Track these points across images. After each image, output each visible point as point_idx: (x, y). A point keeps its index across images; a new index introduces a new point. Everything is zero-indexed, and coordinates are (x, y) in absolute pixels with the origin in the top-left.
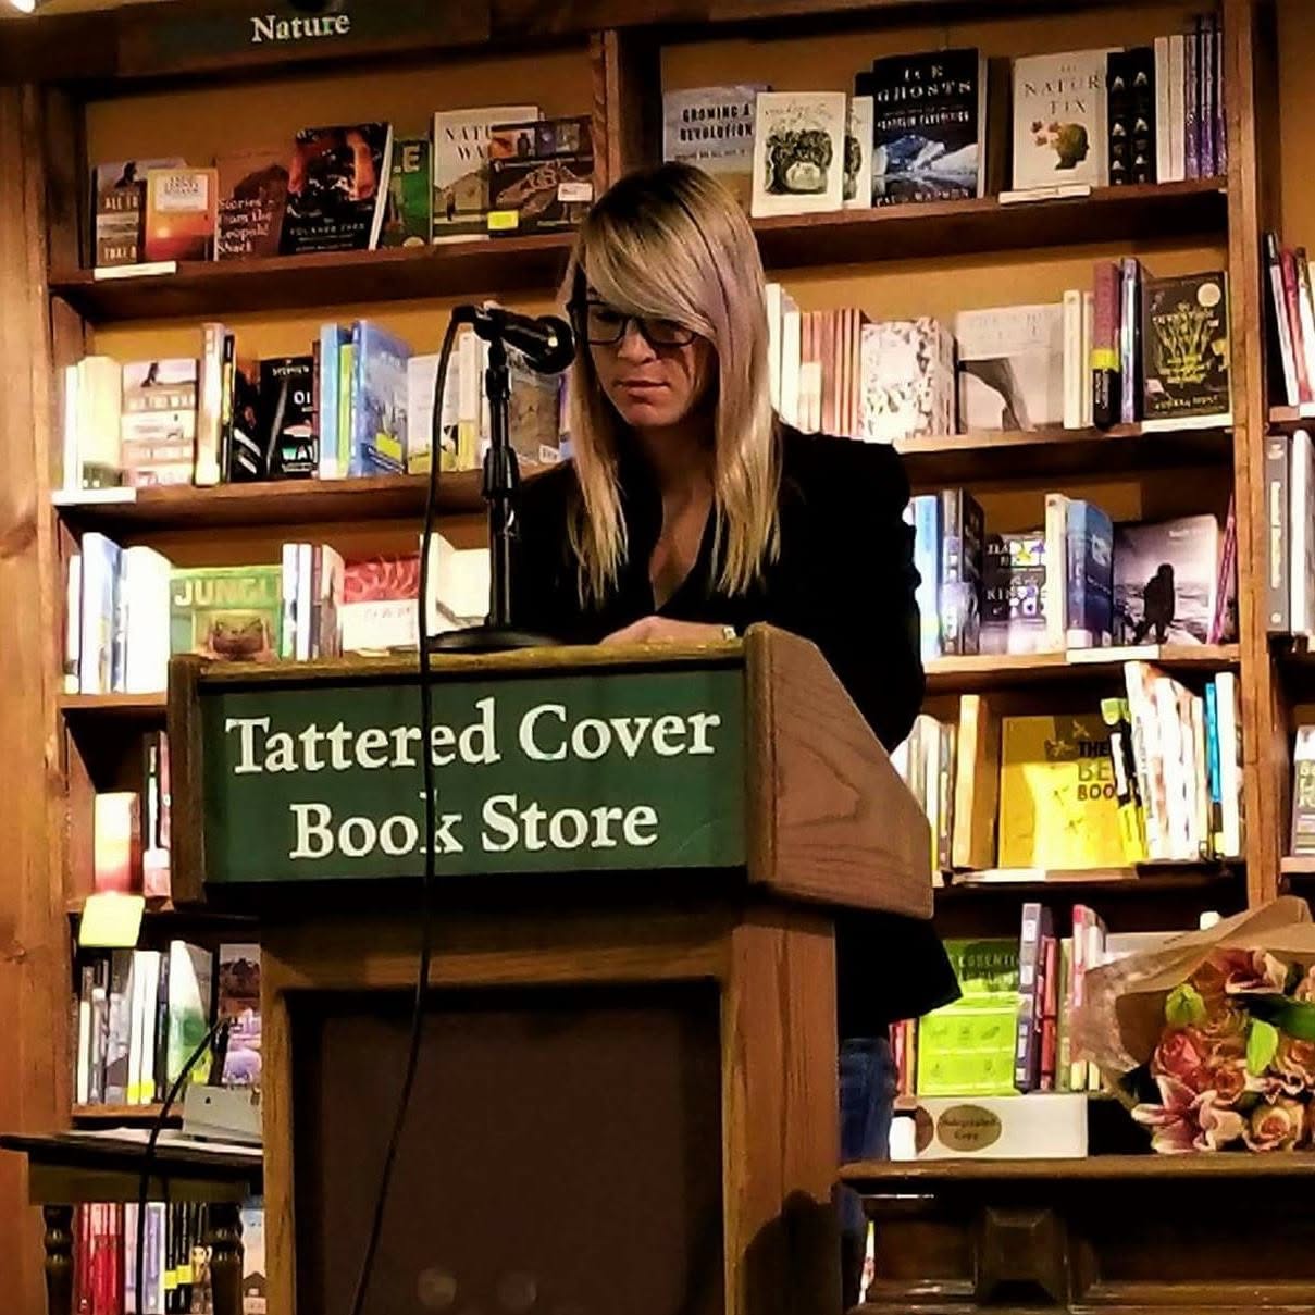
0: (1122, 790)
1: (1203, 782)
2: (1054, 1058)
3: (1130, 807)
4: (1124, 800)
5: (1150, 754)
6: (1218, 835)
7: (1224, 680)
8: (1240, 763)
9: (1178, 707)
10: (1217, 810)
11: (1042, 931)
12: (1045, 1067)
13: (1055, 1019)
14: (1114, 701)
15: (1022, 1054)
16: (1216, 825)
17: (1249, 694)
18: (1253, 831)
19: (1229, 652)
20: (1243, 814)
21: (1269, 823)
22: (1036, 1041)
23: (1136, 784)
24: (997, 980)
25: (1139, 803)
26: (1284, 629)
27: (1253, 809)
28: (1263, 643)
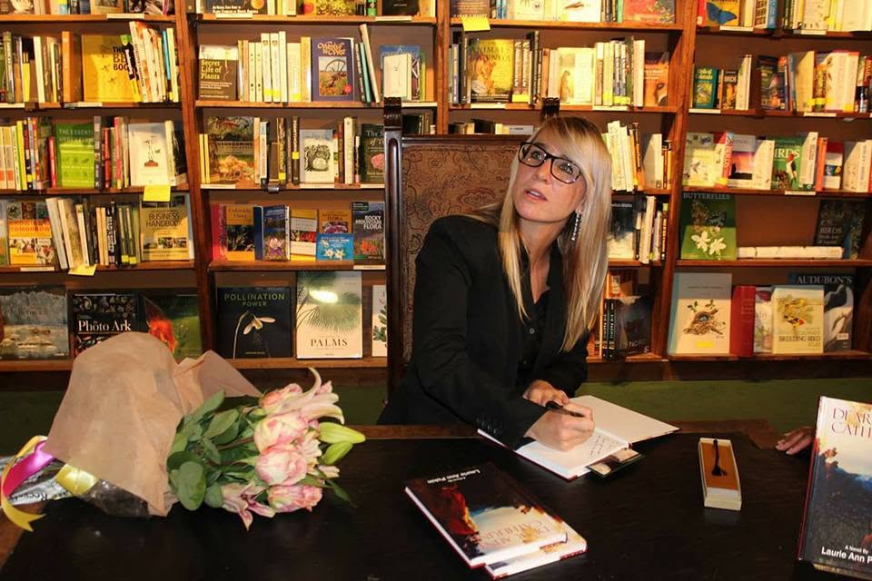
0: (131, 73)
1: (163, 71)
2: (111, 176)
3: (135, 79)
4: (132, 77)
5: (141, 60)
6: (170, 93)
7: (170, 31)
8: (177, 64)
9: (152, 40)
10: (169, 82)
11: (102, 126)
12: (107, 178)
13: (110, 159)
14: (125, 36)
15: (97, 176)
16: (169, 89)
17: (180, 37)
18: (184, 92)
19: (171, 18)
20: (179, 84)
21: (190, 89)
22: (103, 170)
23: (136, 71)
24: (87, 140)
25: (138, 79)
26: (193, 11)
27: (183, 83)
28: (185, 17)
